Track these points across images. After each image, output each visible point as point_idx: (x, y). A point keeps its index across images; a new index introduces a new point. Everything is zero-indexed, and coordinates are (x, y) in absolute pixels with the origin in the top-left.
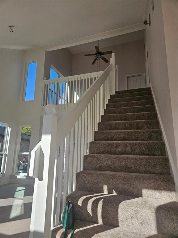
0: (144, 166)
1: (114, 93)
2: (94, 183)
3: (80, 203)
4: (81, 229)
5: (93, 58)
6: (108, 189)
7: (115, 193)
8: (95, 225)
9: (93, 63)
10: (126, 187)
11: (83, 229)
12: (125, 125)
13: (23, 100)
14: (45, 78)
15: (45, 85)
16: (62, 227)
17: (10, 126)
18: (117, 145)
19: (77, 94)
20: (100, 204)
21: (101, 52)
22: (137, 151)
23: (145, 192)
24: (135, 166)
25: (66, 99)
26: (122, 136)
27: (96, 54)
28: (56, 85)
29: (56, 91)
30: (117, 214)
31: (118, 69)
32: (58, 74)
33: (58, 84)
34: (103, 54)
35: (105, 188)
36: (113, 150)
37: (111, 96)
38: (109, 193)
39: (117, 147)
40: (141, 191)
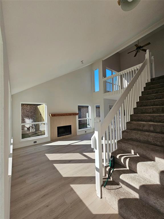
0: (160, 142)
1: (149, 81)
2: (126, 148)
3: (118, 157)
4: (117, 169)
5: (135, 53)
6: (134, 152)
7: (138, 155)
8: (125, 169)
9: (135, 56)
10: (145, 153)
11: (118, 169)
12: (153, 109)
13: (94, 91)
14: (103, 77)
15: (104, 81)
16: (109, 166)
17: (90, 106)
18: (144, 126)
19: (125, 79)
20: (128, 160)
21: (141, 46)
22: (158, 130)
23: (157, 159)
24: (154, 141)
25: (118, 85)
26: (149, 118)
27: (137, 49)
28: (111, 79)
29: (111, 82)
30: (136, 167)
31: (154, 59)
32: (111, 71)
33: (112, 78)
34: (142, 47)
35: (133, 151)
36: (141, 128)
37: (146, 84)
38: (135, 155)
39: (144, 127)
40: (154, 158)
